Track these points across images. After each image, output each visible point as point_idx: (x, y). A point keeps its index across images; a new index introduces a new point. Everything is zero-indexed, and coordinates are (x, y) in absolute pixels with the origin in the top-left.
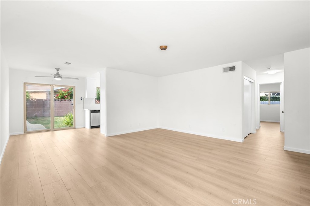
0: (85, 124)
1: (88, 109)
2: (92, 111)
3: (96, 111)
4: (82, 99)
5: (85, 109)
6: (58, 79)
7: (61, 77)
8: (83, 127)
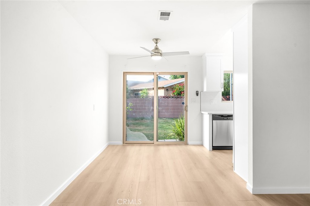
0: (202, 139)
1: (207, 113)
2: (215, 117)
3: (222, 116)
4: (197, 94)
5: (202, 112)
6: (157, 58)
7: (161, 54)
8: (199, 143)
